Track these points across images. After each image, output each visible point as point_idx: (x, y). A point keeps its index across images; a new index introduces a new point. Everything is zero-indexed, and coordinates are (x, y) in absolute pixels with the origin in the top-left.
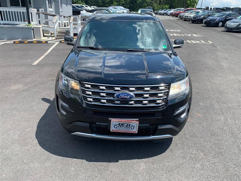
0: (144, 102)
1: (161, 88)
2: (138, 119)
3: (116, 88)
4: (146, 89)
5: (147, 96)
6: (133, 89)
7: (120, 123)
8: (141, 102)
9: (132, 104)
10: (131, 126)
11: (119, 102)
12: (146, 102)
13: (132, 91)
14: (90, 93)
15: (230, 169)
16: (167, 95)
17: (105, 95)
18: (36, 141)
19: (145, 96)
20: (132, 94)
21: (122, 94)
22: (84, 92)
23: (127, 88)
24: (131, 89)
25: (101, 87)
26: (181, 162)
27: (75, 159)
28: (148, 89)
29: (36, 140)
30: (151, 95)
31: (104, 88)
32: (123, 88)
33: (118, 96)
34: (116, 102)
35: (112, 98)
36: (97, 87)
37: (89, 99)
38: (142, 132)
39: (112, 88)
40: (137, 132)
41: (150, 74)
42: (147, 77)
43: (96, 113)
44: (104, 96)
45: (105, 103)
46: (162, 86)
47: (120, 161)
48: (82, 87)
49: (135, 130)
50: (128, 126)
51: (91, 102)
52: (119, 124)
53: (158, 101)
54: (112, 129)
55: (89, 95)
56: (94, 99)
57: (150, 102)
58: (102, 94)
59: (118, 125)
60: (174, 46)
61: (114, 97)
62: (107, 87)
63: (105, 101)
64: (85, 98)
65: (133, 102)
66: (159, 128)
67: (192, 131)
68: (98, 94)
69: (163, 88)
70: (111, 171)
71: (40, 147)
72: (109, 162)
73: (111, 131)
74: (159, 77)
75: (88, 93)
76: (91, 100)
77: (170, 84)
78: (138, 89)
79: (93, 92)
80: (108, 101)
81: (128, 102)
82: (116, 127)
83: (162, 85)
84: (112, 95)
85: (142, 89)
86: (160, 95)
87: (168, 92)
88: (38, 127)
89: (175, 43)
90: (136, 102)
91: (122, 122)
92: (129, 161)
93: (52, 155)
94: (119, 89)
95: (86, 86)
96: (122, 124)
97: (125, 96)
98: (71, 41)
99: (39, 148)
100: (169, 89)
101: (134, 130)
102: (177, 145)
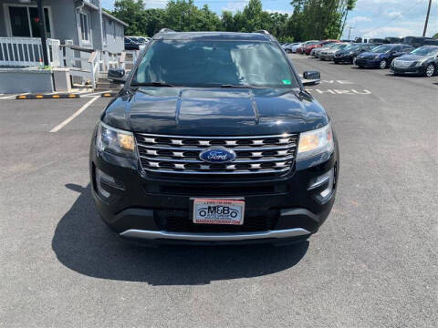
0: (254, 166)
1: (282, 141)
2: (243, 198)
3: (202, 143)
4: (256, 142)
5: (259, 154)
6: (233, 143)
7: (212, 205)
8: (247, 166)
9: (232, 170)
10: (231, 211)
11: (207, 167)
12: (257, 166)
13: (231, 147)
14: (155, 153)
15: (417, 288)
16: (295, 154)
17: (181, 154)
18: (53, 254)
19: (255, 154)
20: (231, 151)
21: (213, 151)
22: (142, 151)
23: (222, 142)
24: (229, 143)
25: (174, 142)
26: (327, 278)
27: (127, 282)
28: (260, 142)
29: (53, 252)
30: (266, 153)
31: (180, 142)
32: (213, 142)
33: (205, 156)
34: (203, 167)
35: (194, 160)
36: (167, 141)
37: (152, 164)
38: (251, 223)
39: (195, 142)
40: (241, 223)
41: (263, 119)
42: (257, 122)
43: (165, 188)
44: (179, 158)
45: (181, 170)
46: (285, 137)
47: (213, 282)
48: (138, 142)
49: (239, 219)
50: (226, 210)
51: (156, 168)
52: (210, 208)
53: (279, 165)
54: (197, 218)
55: (153, 156)
56: (161, 164)
57: (264, 165)
58: (176, 154)
59: (207, 211)
60: (304, 81)
61: (198, 159)
62: (185, 141)
63: (182, 166)
64: (145, 163)
65: (232, 167)
66: (283, 214)
67: (344, 229)
68: (169, 153)
69: (286, 141)
70: (196, 300)
71: (61, 264)
72: (192, 284)
73: (195, 221)
74: (279, 122)
75: (149, 152)
76: (157, 165)
77: (299, 133)
78: (240, 142)
79: (160, 152)
80: (188, 166)
81: (224, 167)
82: (203, 213)
83: (285, 135)
84: (195, 154)
85: (249, 142)
86: (281, 153)
87: (295, 148)
88: (57, 231)
89: (305, 76)
90: (239, 166)
91: (214, 203)
92: (228, 281)
93: (82, 276)
94: (207, 143)
95: (147, 140)
96: (215, 208)
97: (218, 154)
98: (121, 76)
99: (58, 265)
100: (297, 142)
101: (237, 219)
102: (317, 252)
